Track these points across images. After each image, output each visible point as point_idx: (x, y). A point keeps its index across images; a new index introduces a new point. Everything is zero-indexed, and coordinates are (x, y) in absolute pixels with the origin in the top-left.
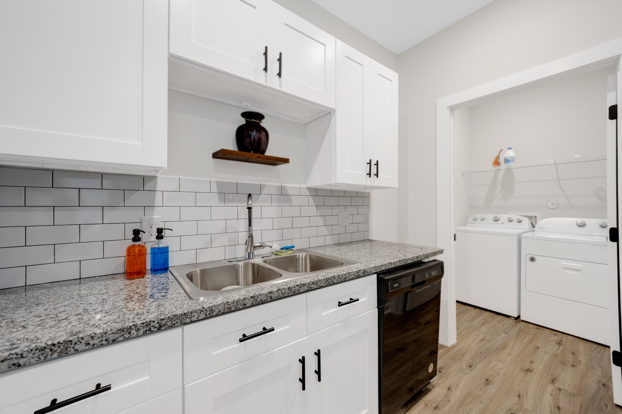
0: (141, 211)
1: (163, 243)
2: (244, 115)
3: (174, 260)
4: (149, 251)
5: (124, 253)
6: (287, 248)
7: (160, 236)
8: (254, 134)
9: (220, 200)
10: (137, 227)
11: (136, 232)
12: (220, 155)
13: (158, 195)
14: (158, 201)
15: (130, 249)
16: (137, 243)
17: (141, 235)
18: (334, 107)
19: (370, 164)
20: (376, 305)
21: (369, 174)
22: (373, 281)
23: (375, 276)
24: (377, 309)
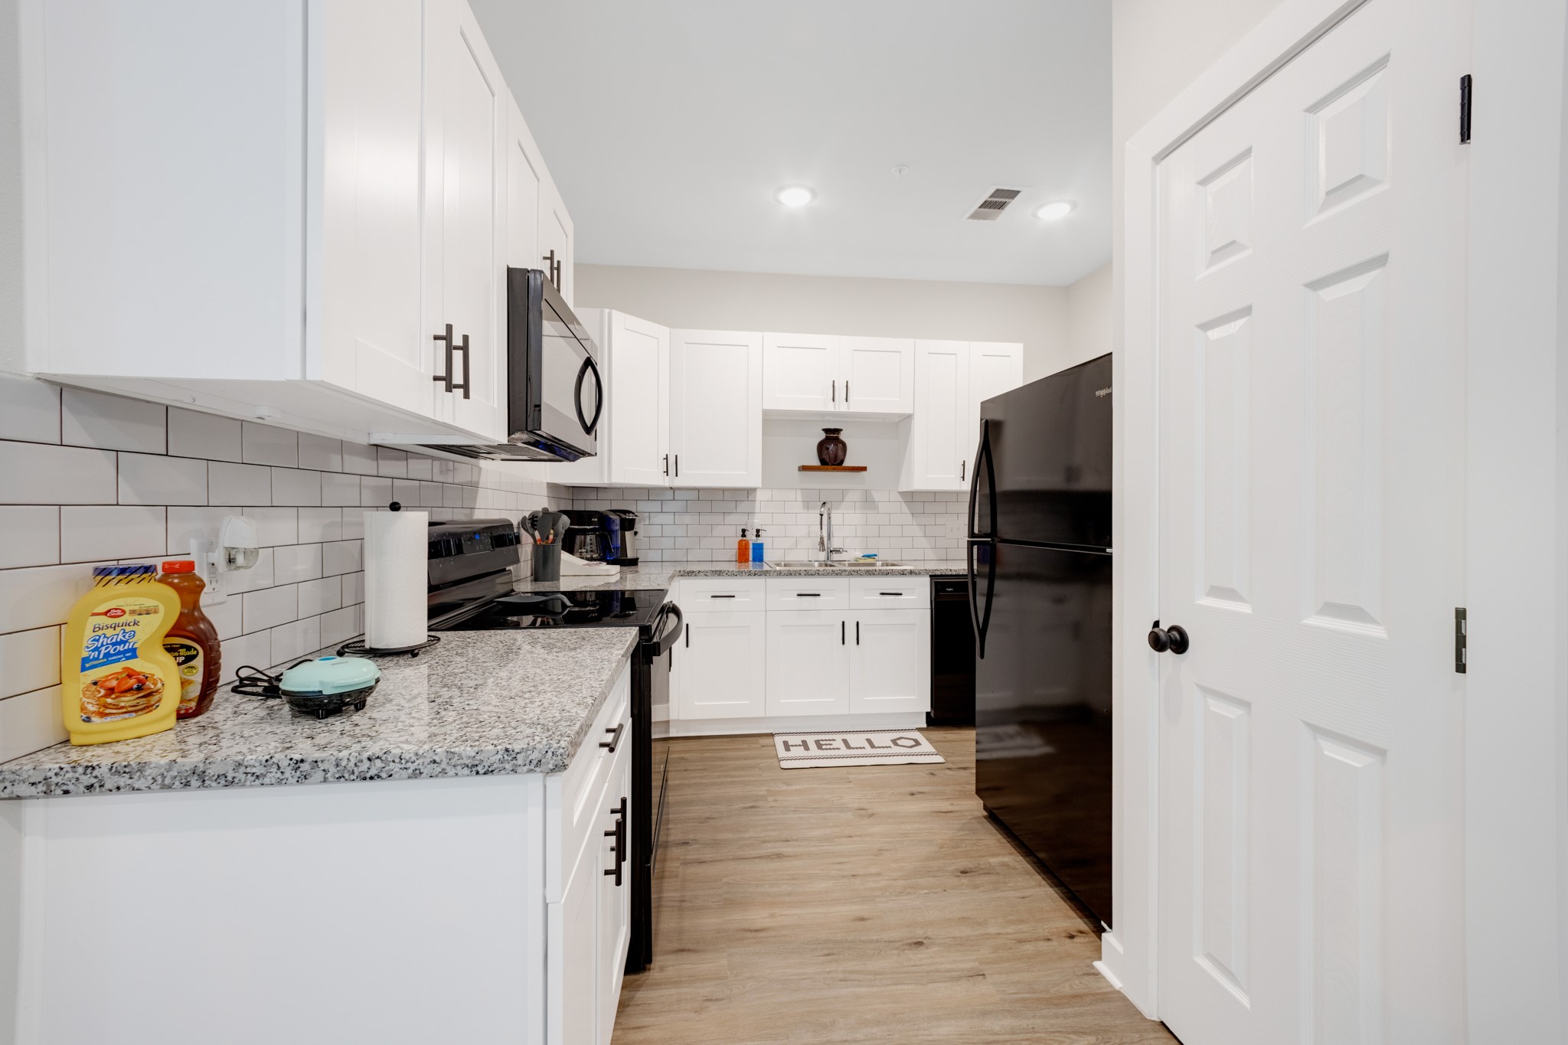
0: (745, 517)
1: (760, 541)
2: (826, 431)
3: (768, 555)
4: (751, 547)
5: (736, 546)
6: (869, 556)
7: (758, 536)
8: (832, 447)
9: (804, 508)
10: (744, 527)
11: (744, 531)
12: (804, 468)
13: (758, 504)
14: (757, 510)
15: (740, 542)
16: (744, 538)
17: (747, 533)
18: (910, 412)
19: (964, 465)
20: (929, 606)
21: (963, 477)
22: (925, 583)
23: (928, 579)
24: (929, 610)
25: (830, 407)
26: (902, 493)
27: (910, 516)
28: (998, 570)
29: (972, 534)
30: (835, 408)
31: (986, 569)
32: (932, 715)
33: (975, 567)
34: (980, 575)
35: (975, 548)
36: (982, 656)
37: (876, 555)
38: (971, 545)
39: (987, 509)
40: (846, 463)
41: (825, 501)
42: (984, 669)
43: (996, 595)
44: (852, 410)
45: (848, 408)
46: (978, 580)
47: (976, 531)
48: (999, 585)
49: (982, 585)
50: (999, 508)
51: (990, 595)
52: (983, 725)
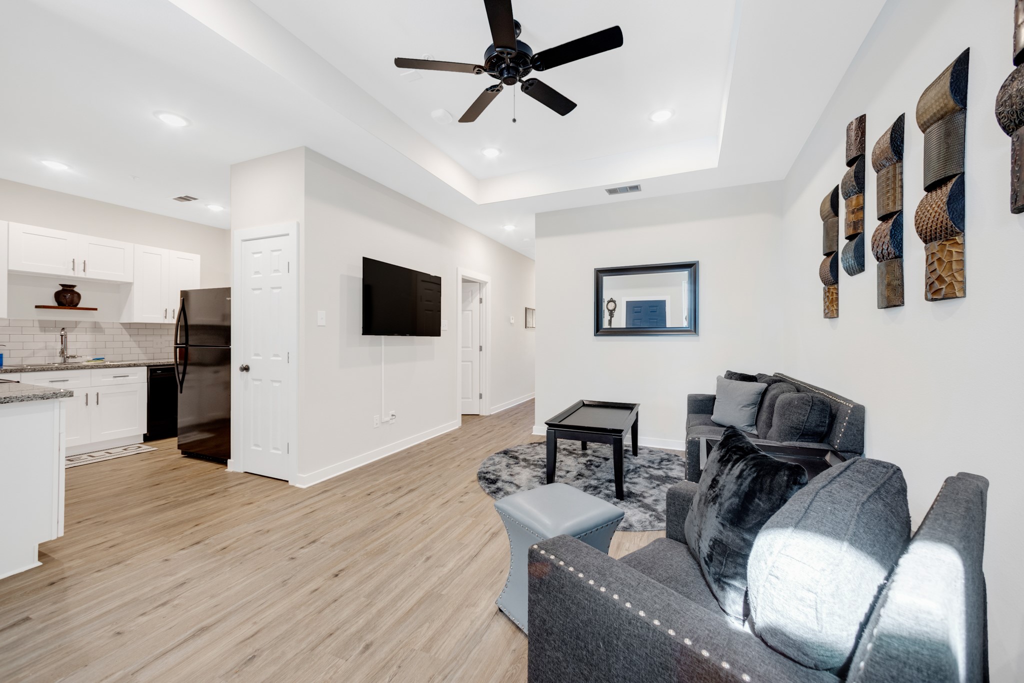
2: (64, 286)
3: (6, 361)
6: (98, 359)
8: (67, 295)
9: (41, 331)
12: (44, 307)
18: (132, 281)
19: (166, 311)
20: (146, 381)
21: (166, 317)
22: (144, 370)
23: (146, 367)
24: (147, 383)
25: (71, 273)
26: (122, 324)
27: (129, 336)
28: (189, 362)
29: (176, 343)
30: (74, 274)
31: (183, 362)
32: (148, 435)
33: (178, 360)
34: (180, 364)
35: (178, 349)
36: (181, 392)
37: (104, 358)
38: (176, 348)
39: (184, 333)
40: (79, 306)
41: (64, 327)
42: (183, 399)
43: (188, 373)
44: (88, 276)
45: (85, 275)
46: (179, 367)
47: (178, 342)
48: (189, 368)
49: (181, 368)
50: (190, 332)
51: (184, 373)
52: (181, 434)
